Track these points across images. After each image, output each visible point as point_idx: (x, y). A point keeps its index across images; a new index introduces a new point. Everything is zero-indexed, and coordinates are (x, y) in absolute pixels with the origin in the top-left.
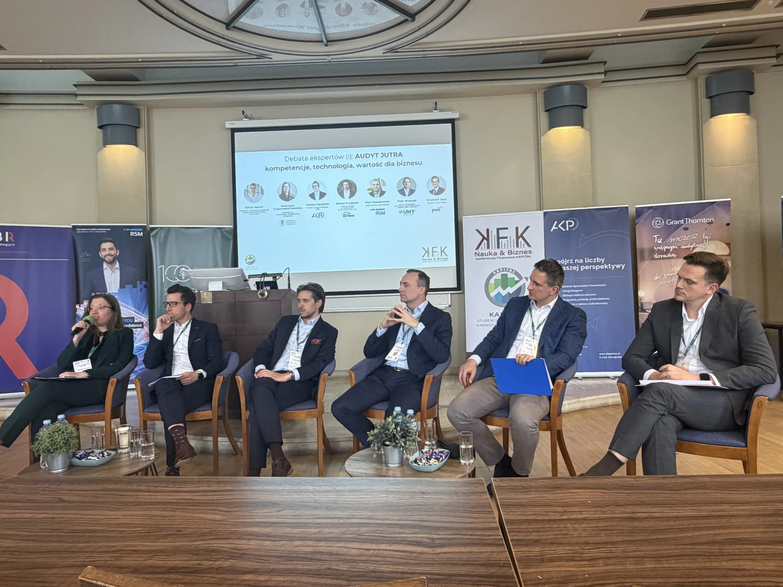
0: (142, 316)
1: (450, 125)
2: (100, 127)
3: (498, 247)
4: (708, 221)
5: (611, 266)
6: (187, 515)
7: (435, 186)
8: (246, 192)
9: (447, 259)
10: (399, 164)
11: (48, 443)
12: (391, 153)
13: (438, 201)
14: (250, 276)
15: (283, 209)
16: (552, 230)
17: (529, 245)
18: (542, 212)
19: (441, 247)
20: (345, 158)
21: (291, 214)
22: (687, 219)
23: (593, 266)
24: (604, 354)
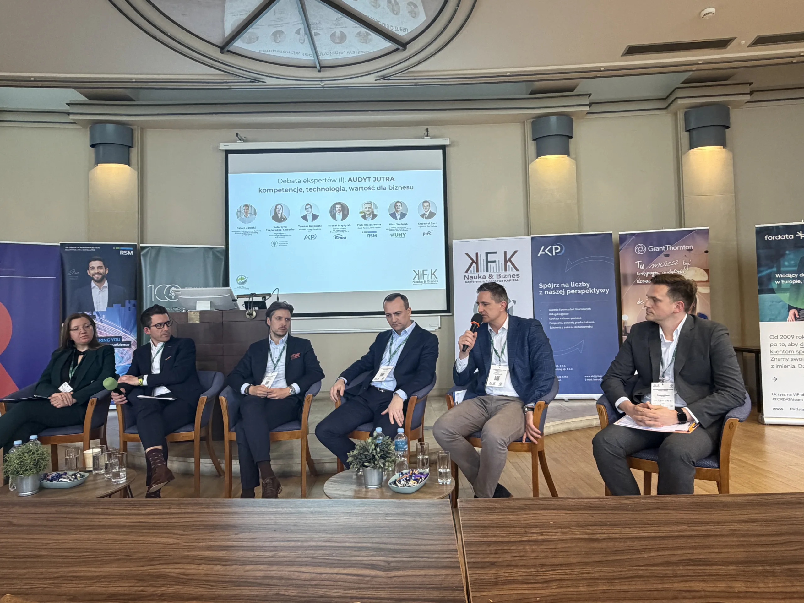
0: (130, 335)
1: (441, 151)
2: (93, 146)
3: (487, 271)
4: (687, 248)
5: (596, 291)
6: (141, 538)
7: (426, 210)
8: (239, 213)
9: (437, 281)
10: (391, 188)
11: (17, 464)
12: (383, 178)
13: (429, 225)
14: (239, 296)
15: (276, 230)
16: (539, 255)
17: (517, 269)
18: (530, 237)
19: (431, 270)
20: (338, 181)
21: (283, 236)
22: (667, 246)
23: (578, 291)
24: (589, 376)
